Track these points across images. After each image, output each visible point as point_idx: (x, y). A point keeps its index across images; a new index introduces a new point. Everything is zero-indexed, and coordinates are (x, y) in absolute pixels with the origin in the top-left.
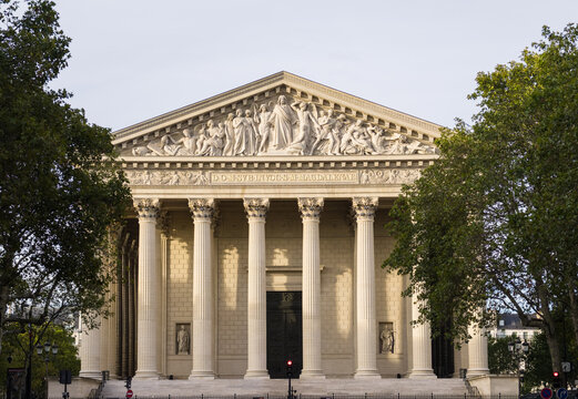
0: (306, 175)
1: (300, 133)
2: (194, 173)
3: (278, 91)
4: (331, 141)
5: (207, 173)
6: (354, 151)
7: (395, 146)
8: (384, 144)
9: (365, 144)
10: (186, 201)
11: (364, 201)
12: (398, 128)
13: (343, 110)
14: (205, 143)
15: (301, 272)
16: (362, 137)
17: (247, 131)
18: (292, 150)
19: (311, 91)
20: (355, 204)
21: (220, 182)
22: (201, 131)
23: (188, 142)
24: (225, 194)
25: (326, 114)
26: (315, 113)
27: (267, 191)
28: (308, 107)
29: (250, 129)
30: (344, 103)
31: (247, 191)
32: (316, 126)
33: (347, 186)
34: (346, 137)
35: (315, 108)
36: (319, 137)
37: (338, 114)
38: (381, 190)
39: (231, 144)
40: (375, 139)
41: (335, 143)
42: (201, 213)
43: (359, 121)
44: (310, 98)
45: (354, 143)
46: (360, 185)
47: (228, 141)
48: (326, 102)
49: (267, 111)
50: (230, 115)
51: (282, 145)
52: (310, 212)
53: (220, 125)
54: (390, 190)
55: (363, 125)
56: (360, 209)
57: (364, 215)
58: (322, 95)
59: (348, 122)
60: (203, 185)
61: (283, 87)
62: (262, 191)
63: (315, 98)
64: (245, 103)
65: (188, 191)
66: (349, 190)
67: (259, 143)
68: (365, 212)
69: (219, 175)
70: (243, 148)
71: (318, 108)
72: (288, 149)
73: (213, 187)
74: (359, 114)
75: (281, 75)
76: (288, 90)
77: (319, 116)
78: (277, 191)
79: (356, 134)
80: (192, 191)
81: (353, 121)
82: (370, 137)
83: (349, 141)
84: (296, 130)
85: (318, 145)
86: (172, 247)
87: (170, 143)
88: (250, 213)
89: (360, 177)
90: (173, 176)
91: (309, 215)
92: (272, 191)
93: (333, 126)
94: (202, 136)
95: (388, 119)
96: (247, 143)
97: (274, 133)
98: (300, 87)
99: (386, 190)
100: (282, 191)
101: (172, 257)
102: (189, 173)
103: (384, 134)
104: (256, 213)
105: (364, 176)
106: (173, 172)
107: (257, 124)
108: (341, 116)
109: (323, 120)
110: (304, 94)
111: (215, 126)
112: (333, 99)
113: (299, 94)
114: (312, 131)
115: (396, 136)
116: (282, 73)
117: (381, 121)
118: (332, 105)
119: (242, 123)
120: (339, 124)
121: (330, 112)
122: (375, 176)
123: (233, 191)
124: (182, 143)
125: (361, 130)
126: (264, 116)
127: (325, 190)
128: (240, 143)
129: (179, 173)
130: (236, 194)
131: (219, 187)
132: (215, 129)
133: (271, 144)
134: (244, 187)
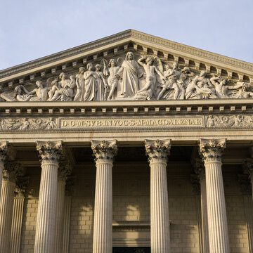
0: (153, 120)
1: (146, 83)
2: (44, 120)
3: (126, 47)
4: (176, 90)
5: (57, 120)
6: (199, 98)
7: (239, 94)
8: (228, 92)
9: (209, 91)
10: (35, 145)
11: (211, 144)
12: (241, 77)
13: (187, 62)
14: (56, 92)
15: (149, 227)
16: (205, 86)
17: (96, 83)
18: (139, 97)
19: (157, 46)
20: (202, 146)
21: (70, 127)
22: (53, 82)
23: (40, 92)
24: (72, 138)
25: (171, 68)
26: (161, 67)
27: (115, 135)
28: (154, 63)
29: (99, 81)
30: (188, 56)
31: (95, 135)
32: (162, 77)
33: (194, 129)
34: (190, 86)
35: (160, 63)
36: (164, 87)
37: (182, 67)
38: (227, 133)
39: (80, 93)
40: (218, 88)
41: (179, 91)
42: (48, 156)
43: (203, 72)
44: (156, 53)
45: (199, 91)
46: (206, 129)
47: (78, 90)
48: (171, 57)
49: (116, 65)
50: (81, 69)
51: (129, 93)
52: (157, 154)
53: (71, 77)
54: (237, 133)
55: (207, 76)
56: (207, 152)
57: (211, 157)
58: (167, 50)
59: (192, 74)
60: (52, 130)
61: (131, 44)
62: (110, 135)
63: (160, 54)
64: (95, 58)
65: (37, 135)
66: (196, 133)
67: (108, 93)
68: (213, 154)
69: (69, 122)
70: (93, 96)
71: (163, 63)
72: (135, 97)
73: (62, 131)
74: (202, 66)
75: (128, 33)
76: (135, 47)
77: (164, 70)
78: (124, 134)
79: (200, 84)
80: (41, 135)
81: (196, 73)
82: (214, 86)
83: (194, 90)
84: (143, 82)
85: (164, 93)
86: (29, 206)
87: (23, 93)
88: (98, 156)
89: (206, 122)
90: (24, 123)
91: (156, 157)
92: (119, 134)
93: (178, 78)
94: (53, 87)
95: (231, 68)
96: (96, 92)
97: (122, 85)
98: (146, 44)
99: (232, 133)
100: (130, 134)
101: (28, 214)
102: (40, 120)
103: (227, 83)
104: (103, 155)
105: (210, 121)
106: (24, 119)
107: (106, 77)
108: (185, 68)
109: (169, 72)
110: (150, 51)
111: (67, 78)
112: (177, 53)
113: (145, 50)
114: (158, 82)
115: (240, 84)
116: (129, 31)
117: (224, 72)
118: (176, 59)
119: (92, 75)
120: (183, 75)
121: (174, 64)
122: (221, 121)
123: (81, 135)
124: (35, 93)
125: (205, 80)
126: (113, 70)
127: (172, 134)
128: (90, 92)
129: (30, 120)
130: (85, 138)
131: (68, 131)
132: (66, 81)
133: (119, 93)
134: (92, 131)
